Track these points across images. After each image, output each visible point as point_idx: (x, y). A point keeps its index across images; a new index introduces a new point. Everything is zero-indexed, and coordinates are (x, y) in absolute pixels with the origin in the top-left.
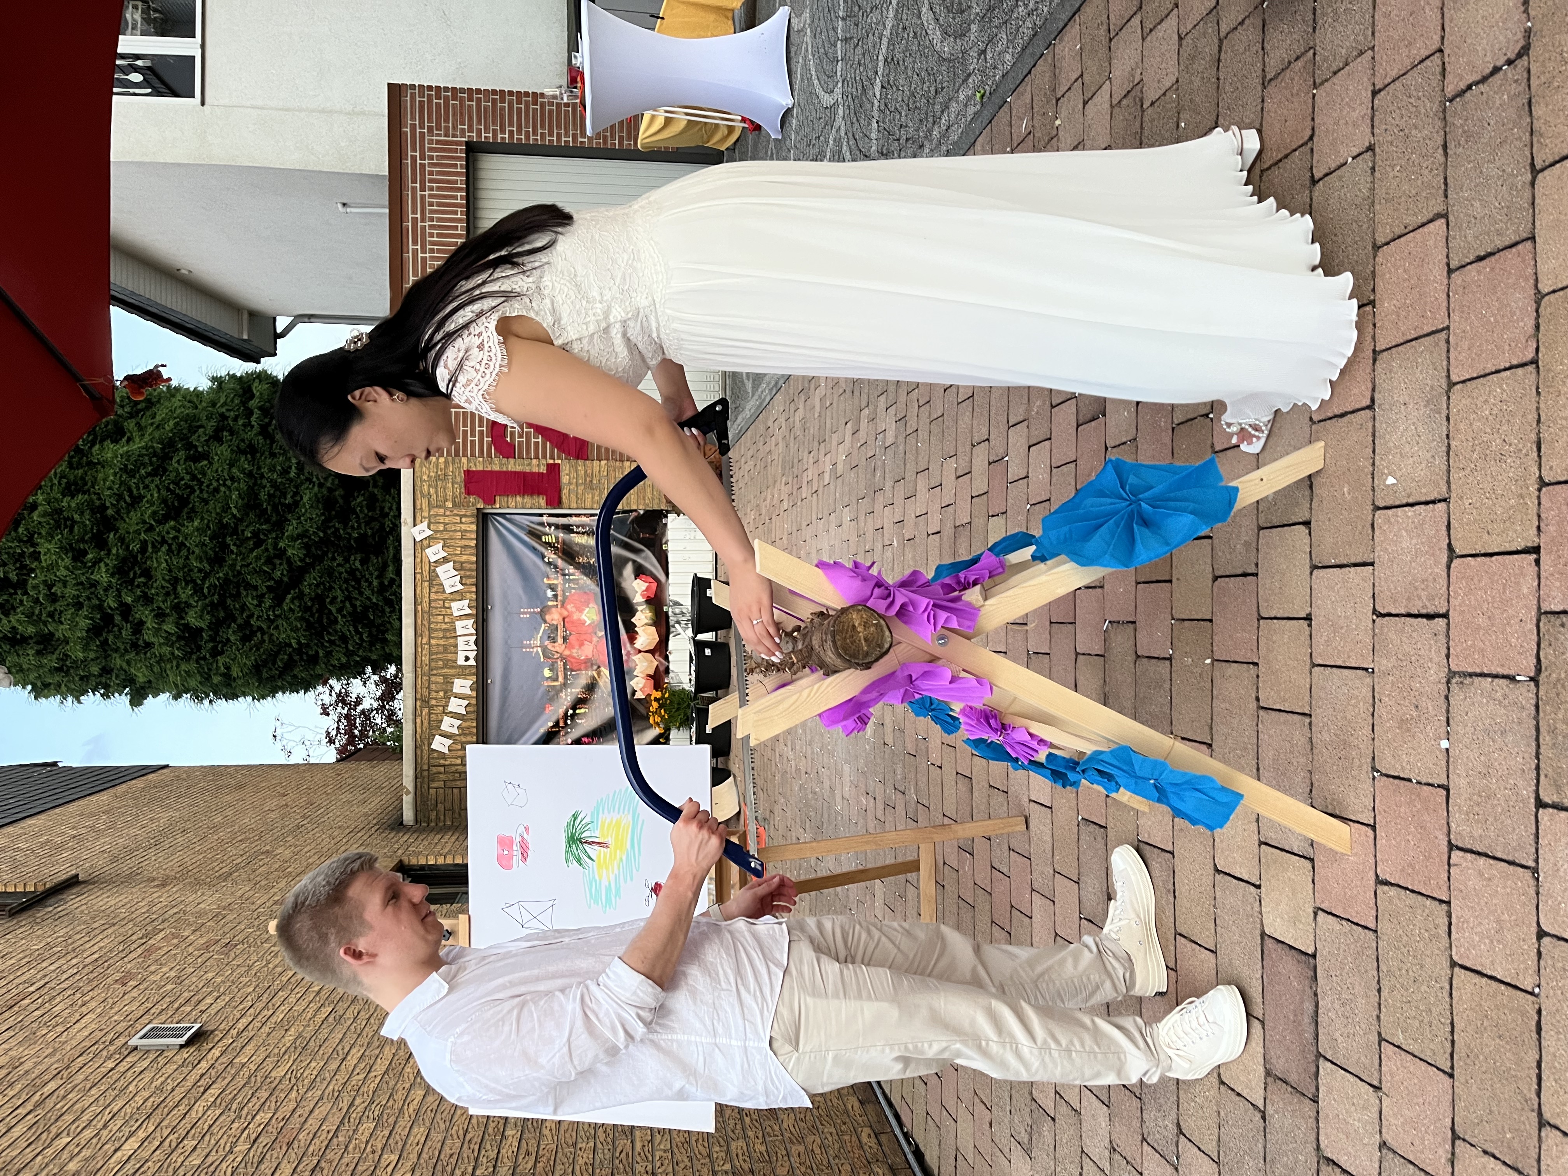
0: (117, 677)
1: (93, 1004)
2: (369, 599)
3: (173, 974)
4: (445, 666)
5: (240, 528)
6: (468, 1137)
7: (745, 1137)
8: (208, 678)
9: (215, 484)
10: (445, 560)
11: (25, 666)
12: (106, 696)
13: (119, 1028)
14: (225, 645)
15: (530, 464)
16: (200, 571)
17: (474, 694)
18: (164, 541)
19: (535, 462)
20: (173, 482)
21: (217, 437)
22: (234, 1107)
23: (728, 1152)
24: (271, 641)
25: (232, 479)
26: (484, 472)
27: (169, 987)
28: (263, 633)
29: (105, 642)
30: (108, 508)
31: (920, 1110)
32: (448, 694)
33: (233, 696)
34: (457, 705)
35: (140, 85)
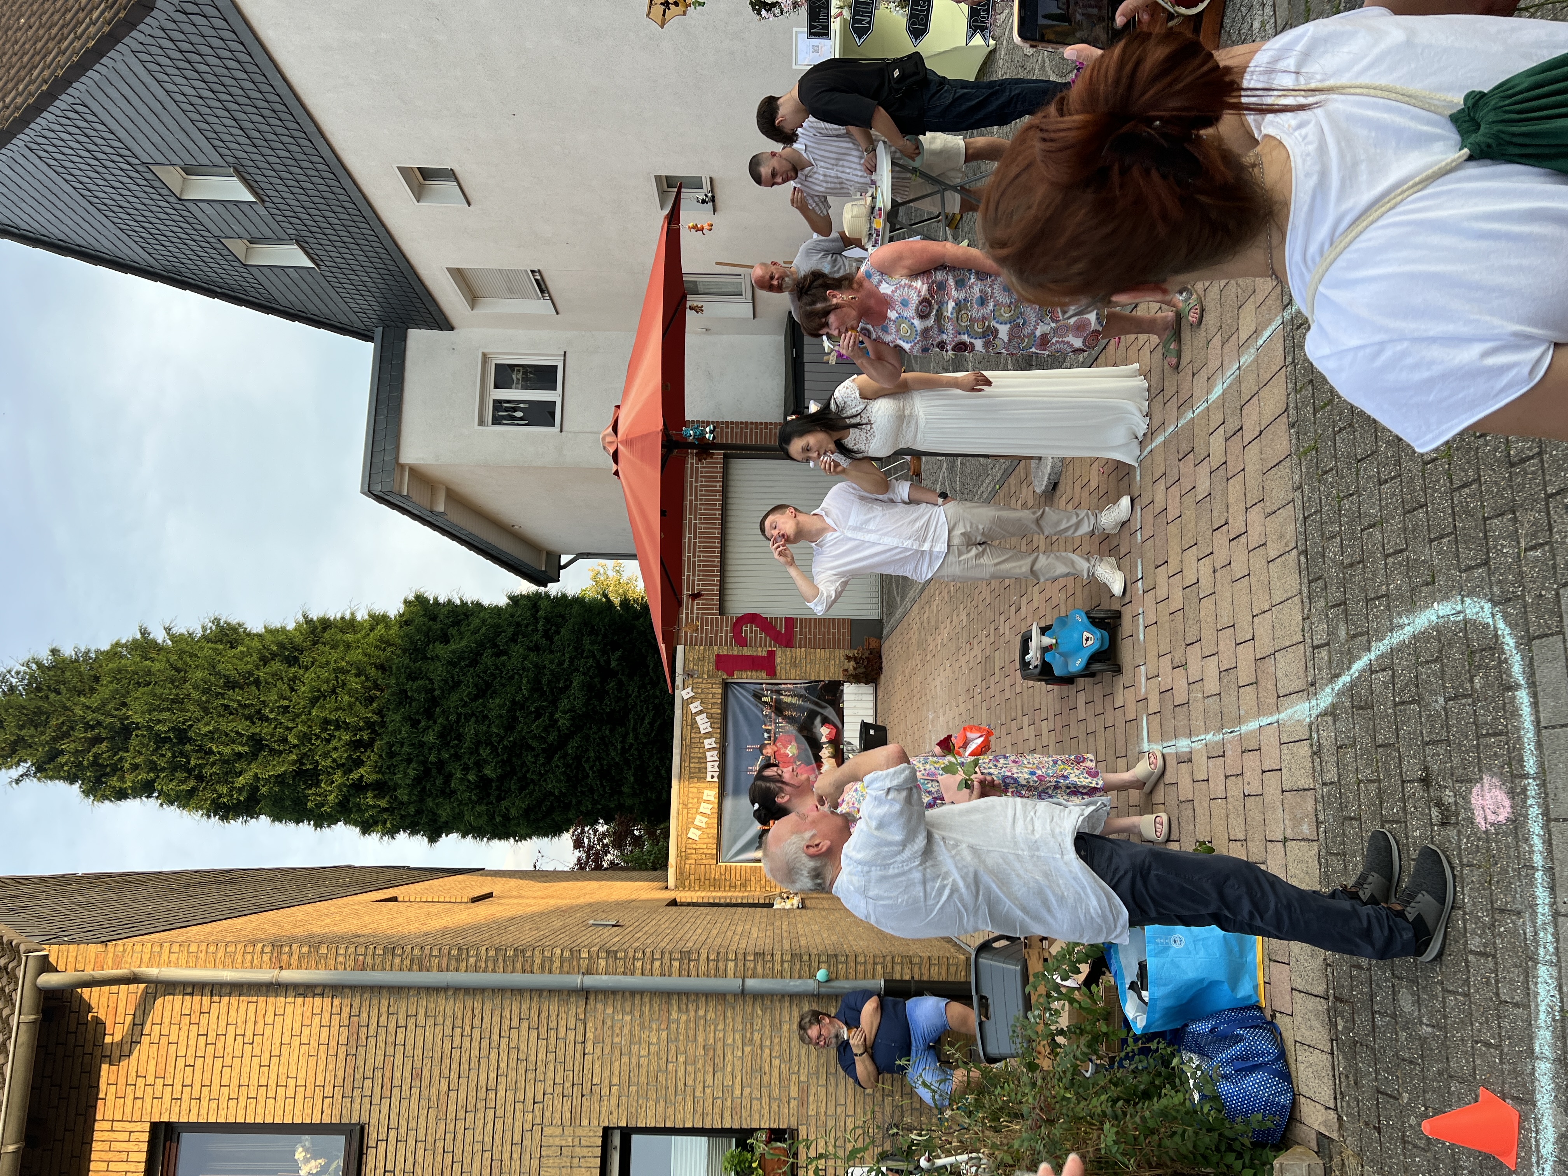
10: (702, 712)
15: (756, 651)
17: (716, 801)
19: (759, 649)
24: (541, 790)
25: (523, 669)
26: (728, 655)
28: (535, 784)
29: (423, 789)
30: (436, 690)
32: (700, 800)
33: (503, 836)
34: (705, 808)
35: (521, 419)
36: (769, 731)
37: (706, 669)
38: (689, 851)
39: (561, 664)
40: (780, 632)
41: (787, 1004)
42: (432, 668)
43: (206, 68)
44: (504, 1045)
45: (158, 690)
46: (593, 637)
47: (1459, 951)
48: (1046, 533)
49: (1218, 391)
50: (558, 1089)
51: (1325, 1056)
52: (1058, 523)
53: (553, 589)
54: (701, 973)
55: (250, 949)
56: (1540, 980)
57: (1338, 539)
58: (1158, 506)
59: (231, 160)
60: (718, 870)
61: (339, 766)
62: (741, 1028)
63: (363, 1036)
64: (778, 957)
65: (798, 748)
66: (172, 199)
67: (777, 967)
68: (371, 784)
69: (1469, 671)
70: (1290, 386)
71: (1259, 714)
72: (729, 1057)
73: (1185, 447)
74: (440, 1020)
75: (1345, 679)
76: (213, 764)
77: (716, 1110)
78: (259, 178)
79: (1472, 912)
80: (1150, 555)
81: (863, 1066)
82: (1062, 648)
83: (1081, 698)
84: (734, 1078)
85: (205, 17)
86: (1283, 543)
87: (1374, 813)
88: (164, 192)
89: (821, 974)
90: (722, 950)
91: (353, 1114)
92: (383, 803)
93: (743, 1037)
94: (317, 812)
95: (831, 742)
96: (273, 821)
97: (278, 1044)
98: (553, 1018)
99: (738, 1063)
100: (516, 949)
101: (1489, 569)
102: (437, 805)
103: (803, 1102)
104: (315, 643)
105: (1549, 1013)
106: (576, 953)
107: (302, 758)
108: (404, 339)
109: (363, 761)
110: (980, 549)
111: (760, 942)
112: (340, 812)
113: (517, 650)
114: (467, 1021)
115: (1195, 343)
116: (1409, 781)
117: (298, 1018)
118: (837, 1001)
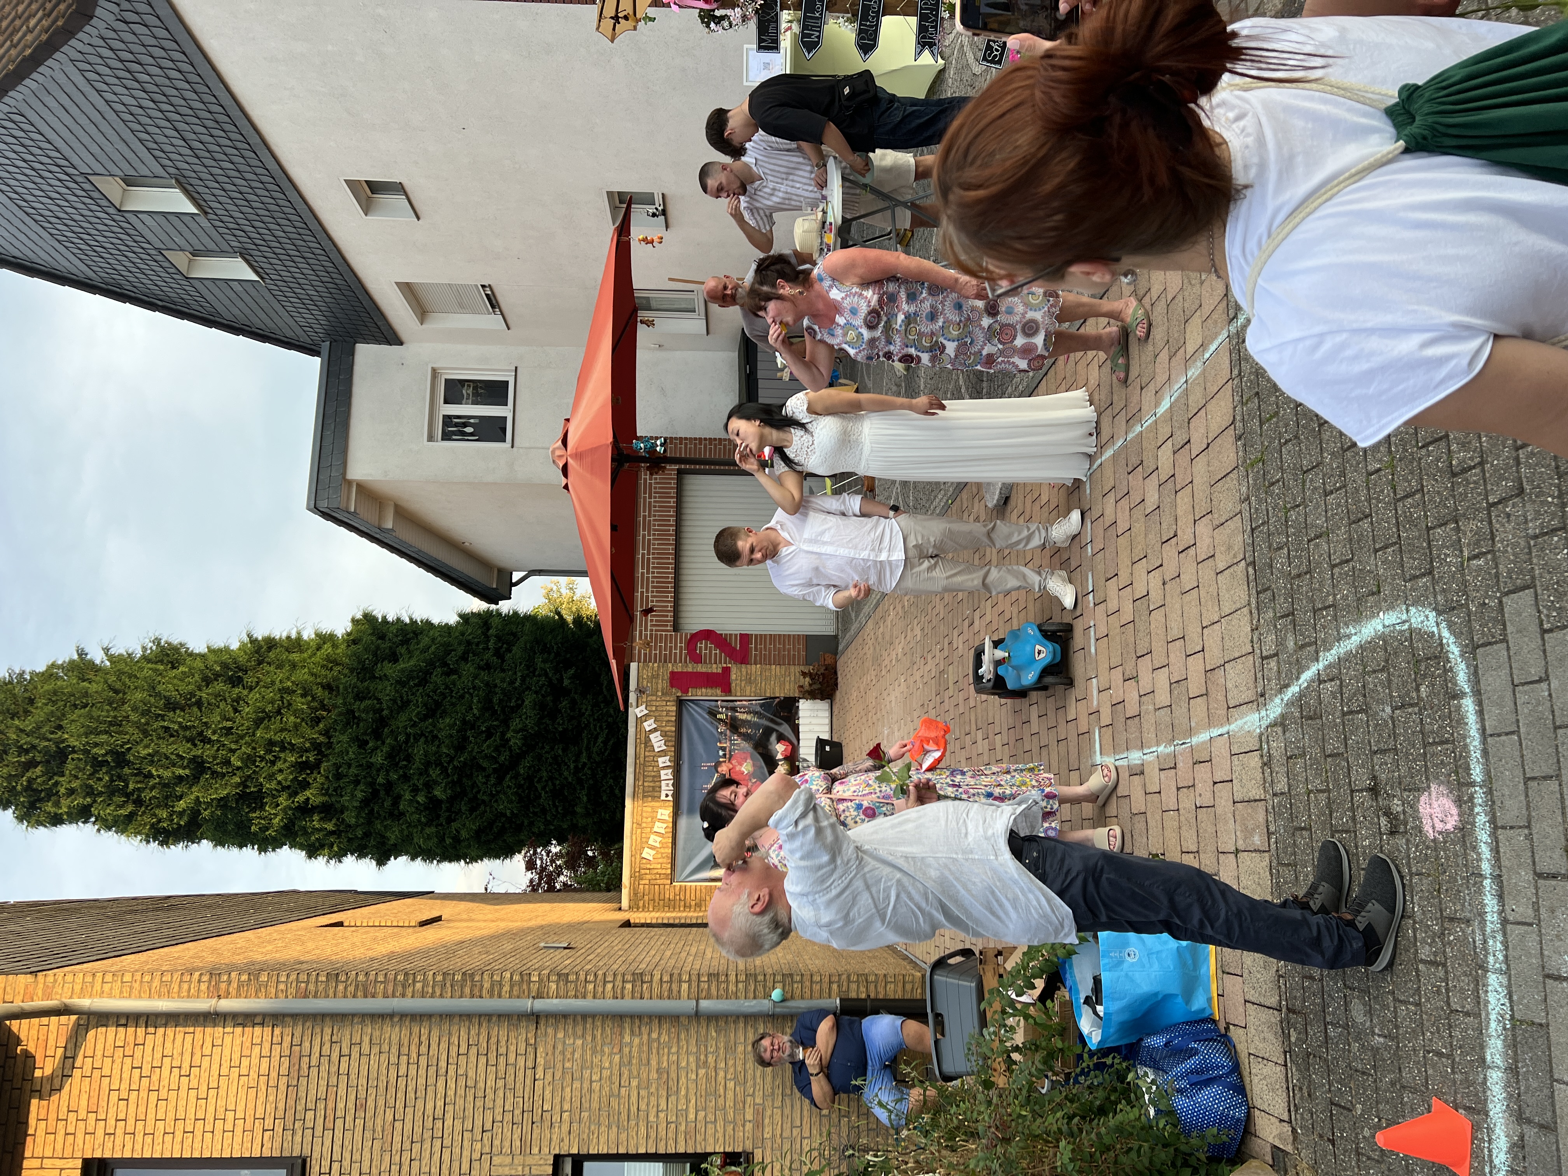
2: (566, 778)
5: (478, 724)
8: (442, 840)
9: (462, 692)
10: (655, 730)
12: (361, 855)
14: (457, 814)
15: (711, 667)
16: (448, 755)
17: (671, 820)
18: (422, 735)
19: (714, 666)
20: (432, 691)
21: (464, 658)
24: (492, 811)
25: (474, 688)
26: (682, 672)
28: (486, 805)
29: (371, 811)
30: (383, 710)
32: (654, 820)
33: (453, 858)
34: (660, 827)
35: (471, 434)
36: (724, 749)
37: (660, 686)
38: (643, 872)
39: (512, 682)
40: (735, 649)
41: (742, 1025)
42: (380, 687)
43: (146, 78)
44: (452, 1072)
45: (95, 713)
46: (546, 655)
47: (1409, 960)
48: (998, 546)
49: (1165, 405)
50: (508, 1117)
51: (1278, 1068)
52: (1010, 535)
53: (505, 607)
54: (654, 995)
55: (187, 978)
56: (1490, 988)
57: (1285, 551)
58: (1109, 519)
59: (172, 171)
60: (672, 889)
61: (284, 788)
62: (695, 1050)
63: (305, 1067)
64: (732, 978)
65: (754, 765)
66: (112, 211)
67: (732, 987)
68: (318, 806)
69: (1415, 680)
70: (1236, 398)
71: (1210, 725)
72: (683, 1080)
73: (1135, 461)
74: (385, 1047)
75: (1294, 689)
76: (153, 788)
77: (670, 1135)
78: (201, 189)
79: (1421, 921)
80: (1100, 567)
81: (819, 1086)
82: (1014, 662)
83: (1034, 712)
84: (688, 1101)
85: (146, 26)
86: (1231, 555)
87: (1324, 823)
88: (104, 203)
89: (776, 994)
90: (676, 972)
91: (295, 1147)
92: (330, 826)
93: (698, 1059)
94: (261, 836)
95: (786, 758)
96: (215, 846)
97: (216, 1076)
98: (503, 1043)
99: (692, 1086)
100: (464, 974)
101: (1433, 578)
102: (385, 827)
103: (759, 1124)
104: (260, 663)
105: (1500, 1021)
106: (525, 977)
107: (246, 781)
108: (352, 353)
109: (309, 784)
110: (932, 561)
111: (715, 963)
112: (285, 836)
113: (468, 669)
114: (414, 1049)
115: (1143, 358)
116: (1358, 791)
117: (237, 1049)
118: (792, 1021)
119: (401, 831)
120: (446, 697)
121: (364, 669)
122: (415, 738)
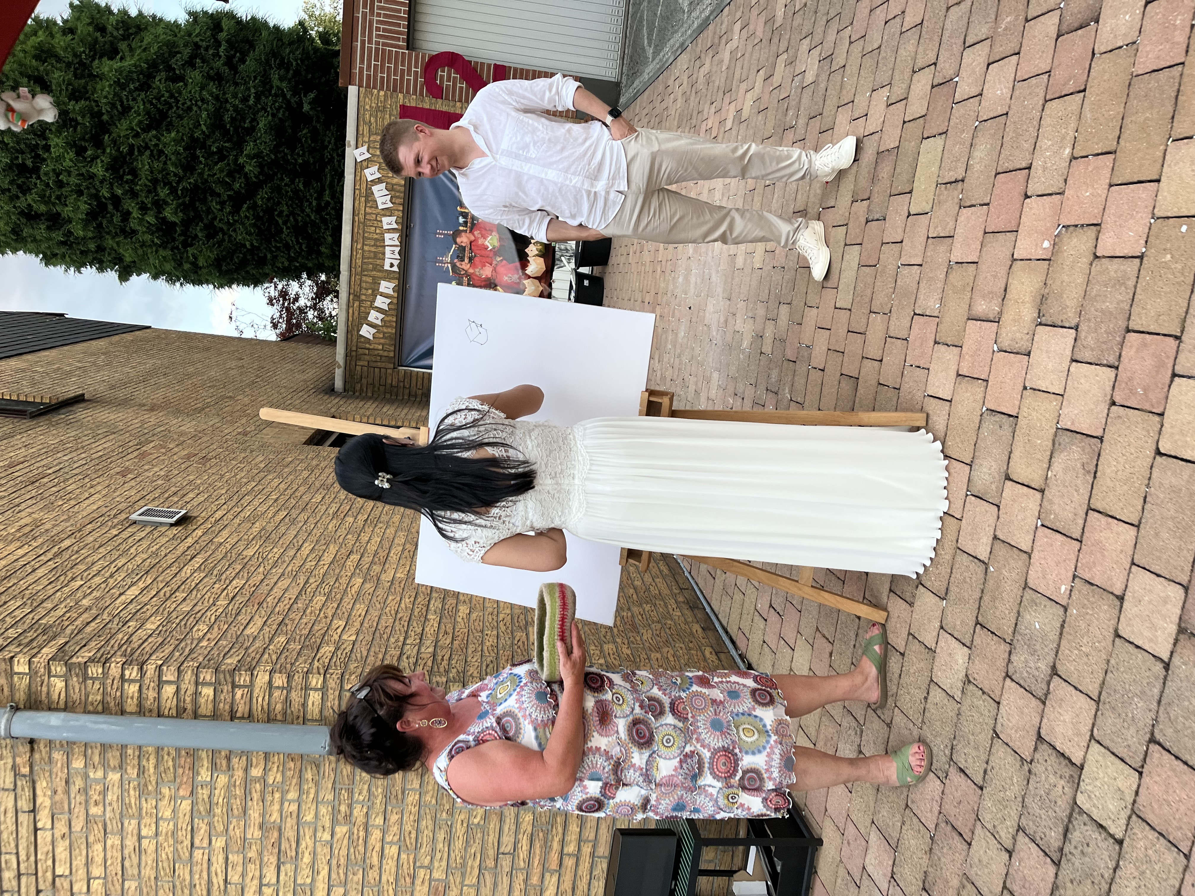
0: (109, 254)
1: (99, 488)
2: (308, 216)
3: (162, 473)
4: (374, 269)
5: (209, 143)
6: (399, 616)
7: (615, 642)
8: (180, 265)
9: (189, 103)
10: (379, 181)
11: (38, 238)
12: (101, 269)
13: (121, 507)
14: (194, 239)
15: (454, 106)
16: (175, 175)
17: (396, 295)
18: (147, 147)
19: (458, 104)
20: (155, 98)
21: (190, 63)
22: (215, 572)
23: (601, 651)
24: (230, 241)
26: (416, 108)
27: (160, 482)
28: (224, 234)
29: (100, 226)
30: (103, 114)
31: (756, 638)
32: (376, 292)
33: (198, 282)
34: (382, 302)
38: (360, 351)
60: (395, 375)
65: (500, 240)
112: (16, 240)
113: (195, 77)
119: (135, 250)
120: (171, 107)
121: (81, 63)
122: (139, 151)
